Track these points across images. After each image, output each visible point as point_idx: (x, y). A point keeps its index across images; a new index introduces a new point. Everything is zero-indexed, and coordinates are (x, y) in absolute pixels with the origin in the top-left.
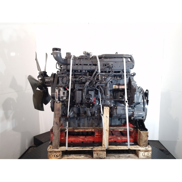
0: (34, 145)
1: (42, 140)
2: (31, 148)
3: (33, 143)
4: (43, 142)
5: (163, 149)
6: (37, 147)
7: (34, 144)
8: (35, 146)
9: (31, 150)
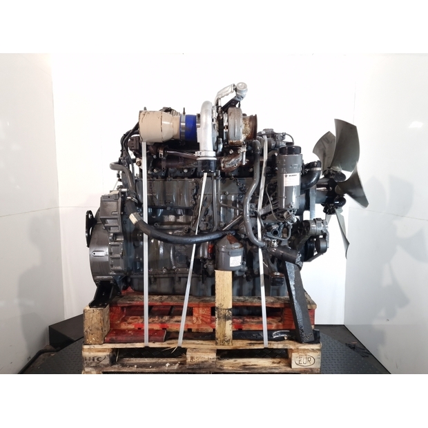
0: (49, 348)
1: (70, 334)
2: (42, 355)
3: (48, 343)
4: (72, 338)
5: (355, 345)
6: (57, 351)
7: (51, 344)
8: (53, 348)
9: (44, 359)
